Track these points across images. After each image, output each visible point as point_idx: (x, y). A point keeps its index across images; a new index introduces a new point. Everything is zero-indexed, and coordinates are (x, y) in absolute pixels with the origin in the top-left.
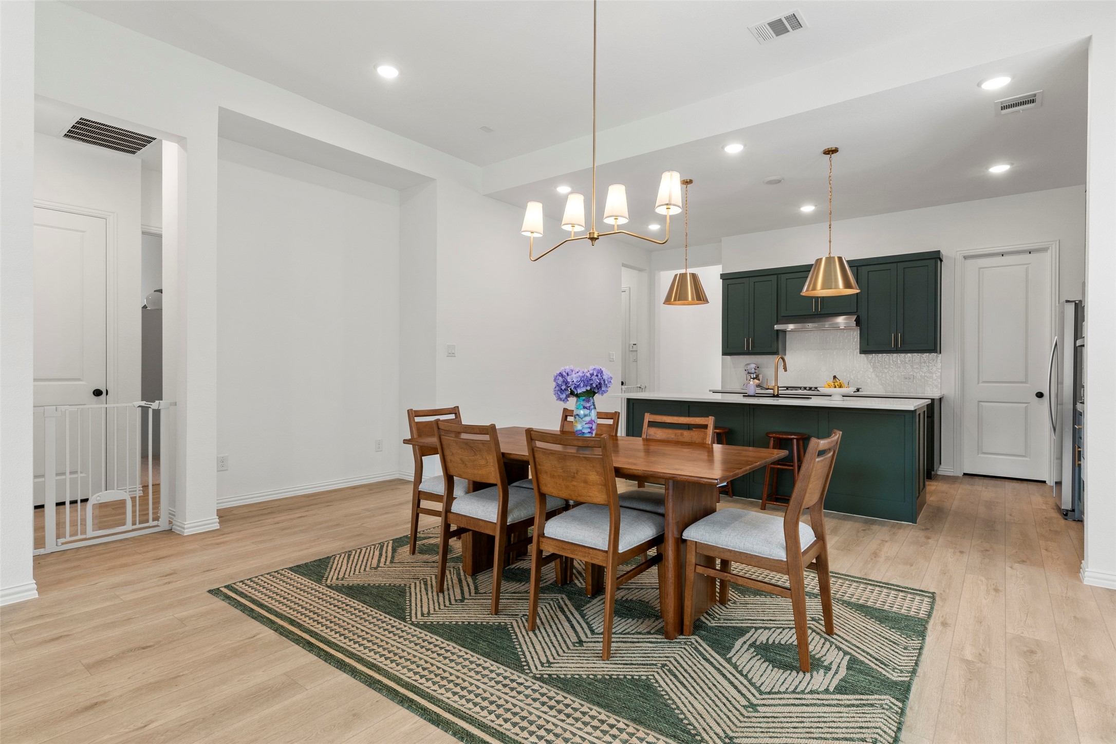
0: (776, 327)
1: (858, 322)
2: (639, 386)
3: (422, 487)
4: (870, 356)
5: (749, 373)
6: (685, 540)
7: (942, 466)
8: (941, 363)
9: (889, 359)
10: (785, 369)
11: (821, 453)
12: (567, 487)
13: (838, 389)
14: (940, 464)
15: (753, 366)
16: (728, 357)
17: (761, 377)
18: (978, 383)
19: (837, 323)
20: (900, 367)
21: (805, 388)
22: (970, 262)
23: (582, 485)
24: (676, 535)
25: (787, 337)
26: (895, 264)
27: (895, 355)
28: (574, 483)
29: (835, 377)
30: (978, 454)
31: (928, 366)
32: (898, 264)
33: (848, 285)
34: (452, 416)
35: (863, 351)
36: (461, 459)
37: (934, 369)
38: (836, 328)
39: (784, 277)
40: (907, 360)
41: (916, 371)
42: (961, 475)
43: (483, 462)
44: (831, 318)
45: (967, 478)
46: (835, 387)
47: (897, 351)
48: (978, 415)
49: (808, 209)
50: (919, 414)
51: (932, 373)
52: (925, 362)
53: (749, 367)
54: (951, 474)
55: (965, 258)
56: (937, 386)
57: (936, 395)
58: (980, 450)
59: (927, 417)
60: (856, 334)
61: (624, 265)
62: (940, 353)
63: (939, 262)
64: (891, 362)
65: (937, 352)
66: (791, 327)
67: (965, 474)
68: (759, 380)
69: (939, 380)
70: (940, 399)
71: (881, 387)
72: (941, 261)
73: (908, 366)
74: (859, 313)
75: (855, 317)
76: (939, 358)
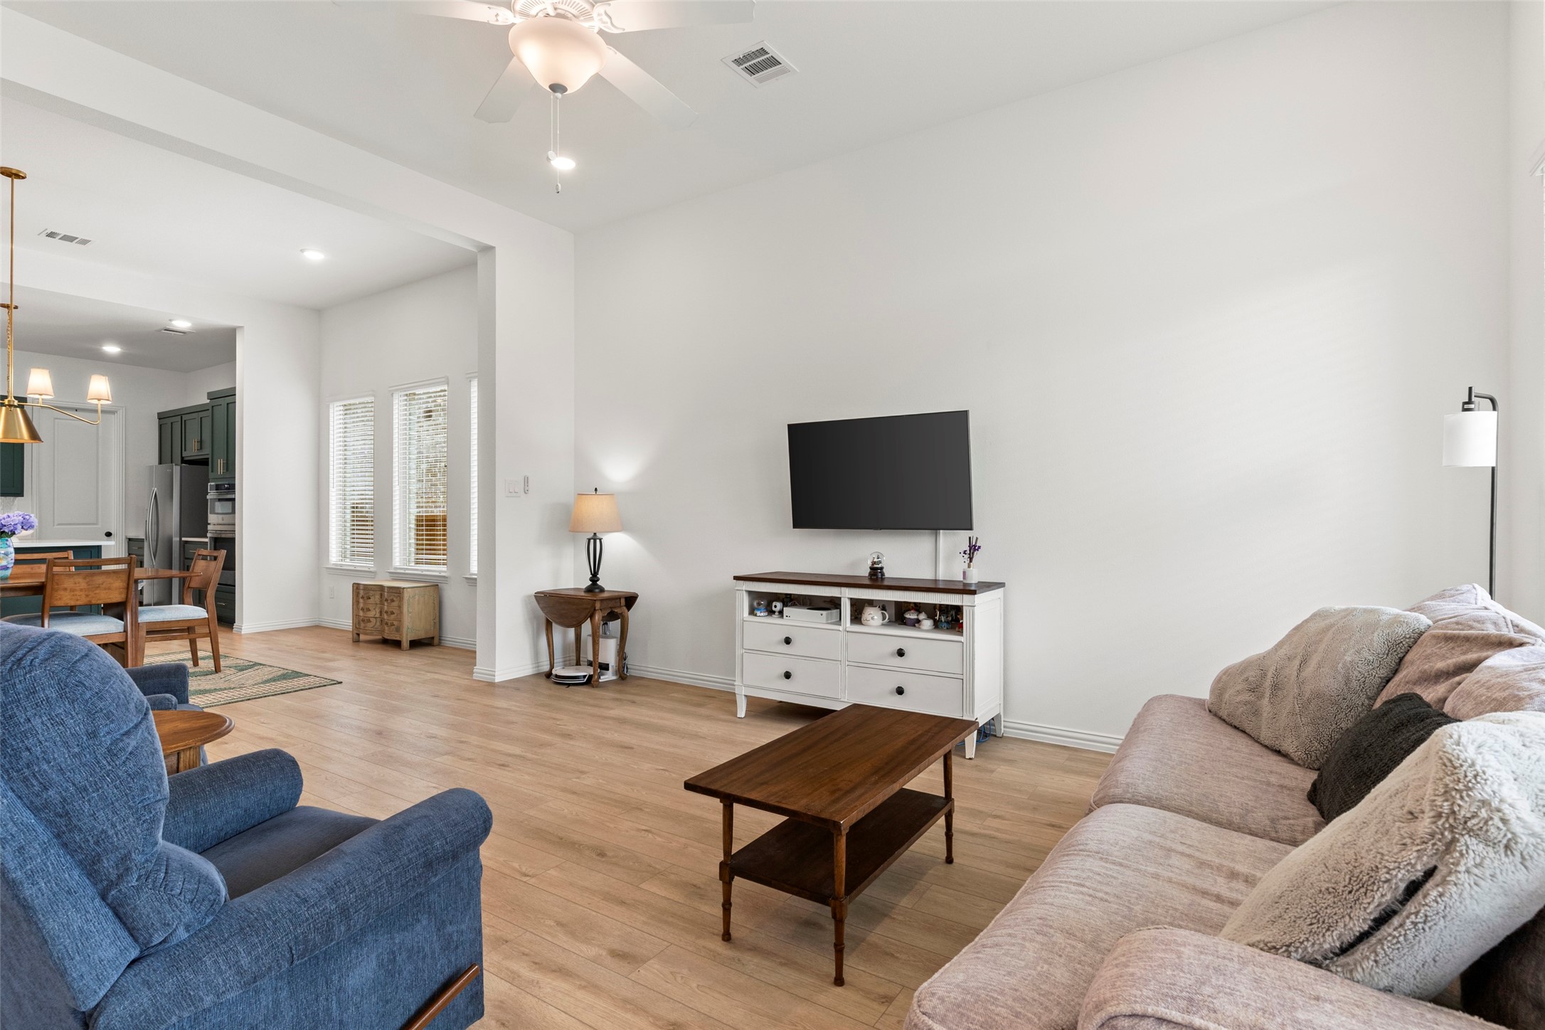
12: (87, 596)
18: (54, 526)
23: (105, 592)
62: (22, 496)
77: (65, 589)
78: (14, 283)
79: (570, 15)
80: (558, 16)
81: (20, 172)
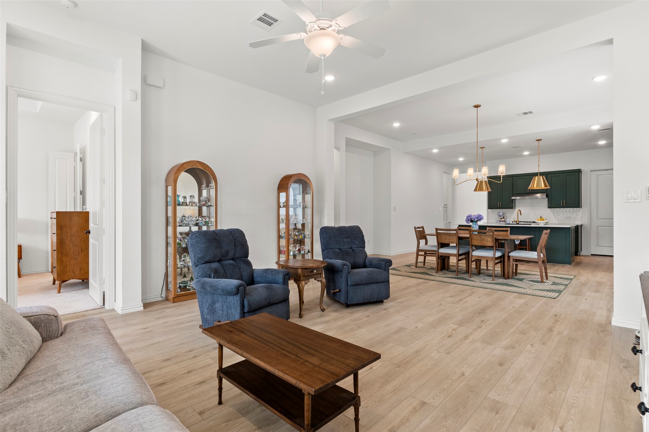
0: (512, 198)
1: (547, 196)
2: (449, 222)
3: (420, 248)
4: (552, 209)
5: (500, 216)
6: (510, 256)
7: (582, 252)
8: (582, 211)
9: (560, 210)
10: (521, 214)
11: (546, 234)
12: (481, 242)
13: (542, 221)
14: (582, 251)
15: (502, 213)
16: (490, 210)
17: (505, 217)
18: (597, 219)
19: (537, 197)
20: (564, 213)
21: (525, 222)
22: (593, 173)
23: (486, 242)
24: (508, 255)
25: (516, 201)
26: (562, 174)
27: (562, 209)
28: (483, 241)
29: (541, 217)
30: (597, 247)
31: (576, 213)
32: (564, 174)
33: (545, 186)
34: (422, 229)
35: (549, 207)
36: (445, 238)
37: (579, 214)
38: (537, 198)
39: (515, 178)
40: (567, 211)
41: (571, 215)
42: (590, 255)
43: (453, 238)
44: (534, 195)
45: (592, 256)
46: (541, 220)
47: (563, 207)
48: (597, 232)
49: (526, 153)
50: (572, 229)
51: (578, 216)
52: (575, 211)
53: (500, 214)
54: (586, 255)
55: (591, 171)
56: (580, 221)
57: (579, 223)
58: (598, 245)
59: (575, 232)
60: (546, 201)
61: (444, 173)
62: (581, 208)
63: (580, 173)
64: (561, 211)
65: (579, 208)
66: (518, 198)
67: (592, 255)
68: (504, 219)
69: (581, 218)
70: (581, 226)
71: (556, 221)
72: (581, 172)
73: (568, 213)
74: (547, 193)
75: (546, 194)
76: (581, 210)
77: (474, 239)
78: (478, 141)
79: (325, 28)
80: (321, 29)
81: (478, 105)
